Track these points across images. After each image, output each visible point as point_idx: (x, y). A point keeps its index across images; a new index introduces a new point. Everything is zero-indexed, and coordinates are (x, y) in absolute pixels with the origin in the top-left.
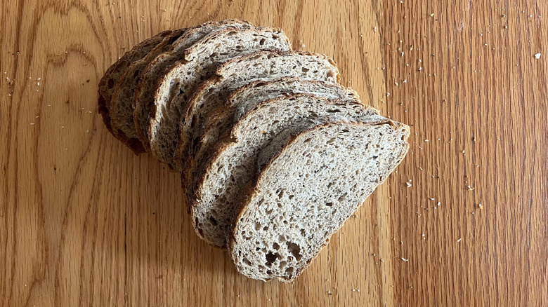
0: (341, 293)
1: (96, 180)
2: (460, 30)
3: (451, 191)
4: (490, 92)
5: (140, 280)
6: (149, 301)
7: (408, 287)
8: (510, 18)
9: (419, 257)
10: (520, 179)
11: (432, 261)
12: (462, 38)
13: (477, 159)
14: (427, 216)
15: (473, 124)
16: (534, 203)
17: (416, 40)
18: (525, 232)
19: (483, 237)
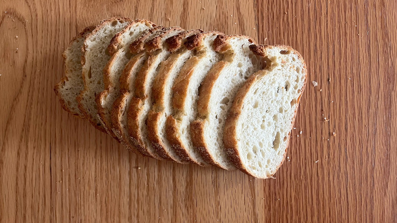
0: (222, 204)
3: (310, 122)
4: (343, 42)
5: (62, 195)
6: (70, 212)
7: (276, 199)
10: (366, 112)
11: (295, 179)
13: (332, 96)
15: (328, 68)
16: (378, 131)
18: (370, 155)
19: (336, 159)
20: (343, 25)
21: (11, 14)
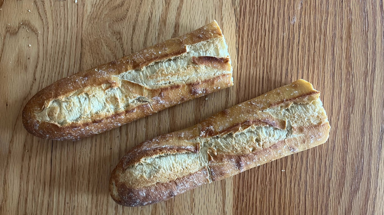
0: (197, 201)
2: (292, 23)
4: (311, 68)
6: (65, 199)
7: (243, 201)
8: (330, 16)
9: (253, 180)
11: (261, 184)
12: (293, 29)
16: (336, 147)
17: (261, 29)
18: (328, 167)
19: (298, 169)
20: (312, 54)
21: (26, 25)
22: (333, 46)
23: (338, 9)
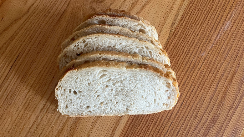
1: (16, 33)
2: (201, 55)
8: (225, 62)
12: (200, 59)
14: (145, 125)
17: (181, 49)
22: (219, 81)
23: (232, 61)
